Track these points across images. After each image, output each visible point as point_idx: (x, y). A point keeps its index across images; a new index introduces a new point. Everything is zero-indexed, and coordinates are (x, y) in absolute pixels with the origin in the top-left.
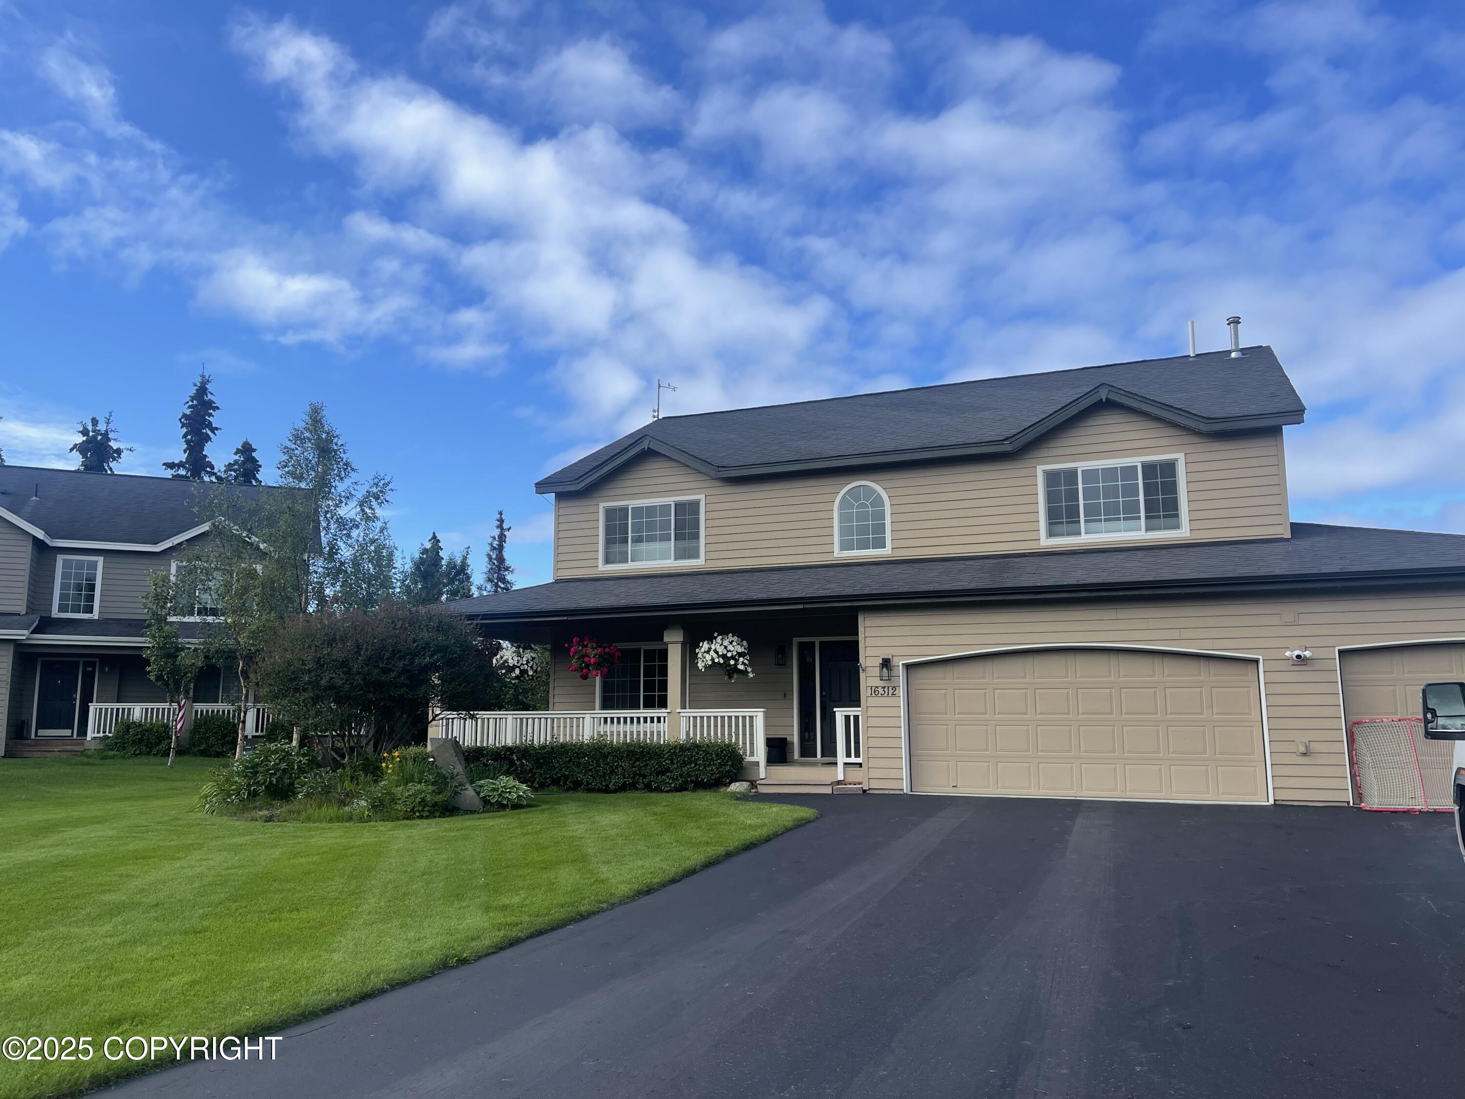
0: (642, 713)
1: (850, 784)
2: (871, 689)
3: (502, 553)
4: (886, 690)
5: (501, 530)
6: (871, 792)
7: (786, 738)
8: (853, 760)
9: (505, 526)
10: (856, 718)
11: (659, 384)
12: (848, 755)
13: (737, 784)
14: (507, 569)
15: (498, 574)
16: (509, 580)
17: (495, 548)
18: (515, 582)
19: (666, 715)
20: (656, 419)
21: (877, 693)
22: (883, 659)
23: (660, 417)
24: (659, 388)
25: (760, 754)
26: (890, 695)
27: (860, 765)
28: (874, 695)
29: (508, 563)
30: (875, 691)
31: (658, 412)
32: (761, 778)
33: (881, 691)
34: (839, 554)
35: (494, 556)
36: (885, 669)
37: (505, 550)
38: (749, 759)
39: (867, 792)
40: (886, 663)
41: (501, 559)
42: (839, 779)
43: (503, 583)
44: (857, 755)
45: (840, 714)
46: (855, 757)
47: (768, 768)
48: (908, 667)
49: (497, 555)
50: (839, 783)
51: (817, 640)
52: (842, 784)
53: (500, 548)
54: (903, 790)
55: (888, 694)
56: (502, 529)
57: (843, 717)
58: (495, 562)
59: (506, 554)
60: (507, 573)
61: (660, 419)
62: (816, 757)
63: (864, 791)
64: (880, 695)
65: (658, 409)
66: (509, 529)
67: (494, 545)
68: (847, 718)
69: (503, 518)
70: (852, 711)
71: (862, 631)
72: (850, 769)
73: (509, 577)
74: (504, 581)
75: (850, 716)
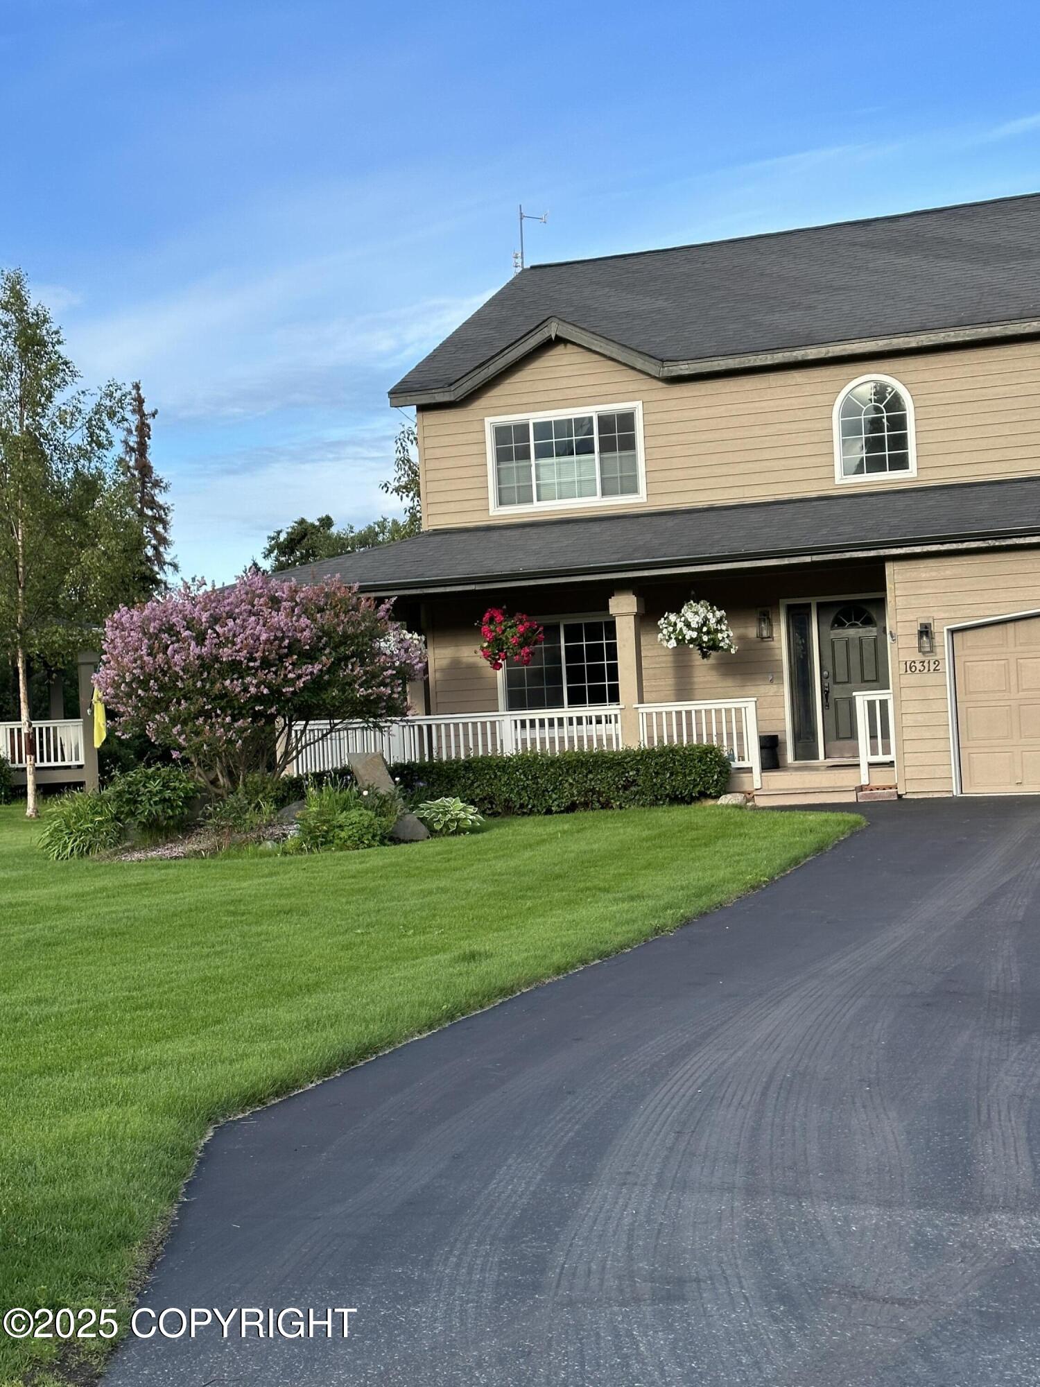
0: (567, 712)
1: (878, 789)
2: (906, 664)
3: (145, 457)
4: (926, 664)
5: (141, 417)
6: (908, 796)
7: (777, 736)
8: (881, 758)
9: (147, 409)
10: (884, 704)
11: (521, 214)
12: (874, 752)
13: (729, 796)
14: (156, 484)
15: (142, 492)
16: (161, 503)
17: (132, 449)
18: (172, 505)
19: (617, 712)
20: (519, 270)
21: (913, 669)
22: (921, 624)
23: (527, 266)
24: (521, 219)
25: (753, 757)
26: (932, 670)
27: (891, 764)
28: (909, 672)
29: (159, 472)
30: (910, 667)
31: (522, 258)
32: (755, 787)
33: (919, 666)
34: (844, 480)
35: (132, 463)
36: (925, 639)
37: (149, 451)
38: (736, 764)
39: (904, 797)
40: (925, 631)
41: (145, 469)
42: (863, 783)
43: (152, 509)
44: (887, 751)
45: (861, 699)
46: (883, 754)
47: (763, 774)
48: (953, 632)
49: (136, 460)
50: (861, 788)
51: (814, 601)
52: (866, 789)
53: (142, 449)
54: (952, 791)
55: (929, 670)
56: (142, 415)
57: (866, 703)
58: (136, 473)
59: (152, 457)
60: (157, 491)
61: (527, 270)
62: (818, 759)
63: (900, 796)
64: (917, 671)
65: (522, 253)
66: (154, 415)
67: (131, 444)
68: (871, 704)
69: (143, 396)
70: (877, 696)
71: (891, 588)
72: (874, 770)
73: (161, 498)
74: (152, 504)
75: (875, 701)
